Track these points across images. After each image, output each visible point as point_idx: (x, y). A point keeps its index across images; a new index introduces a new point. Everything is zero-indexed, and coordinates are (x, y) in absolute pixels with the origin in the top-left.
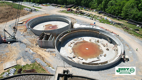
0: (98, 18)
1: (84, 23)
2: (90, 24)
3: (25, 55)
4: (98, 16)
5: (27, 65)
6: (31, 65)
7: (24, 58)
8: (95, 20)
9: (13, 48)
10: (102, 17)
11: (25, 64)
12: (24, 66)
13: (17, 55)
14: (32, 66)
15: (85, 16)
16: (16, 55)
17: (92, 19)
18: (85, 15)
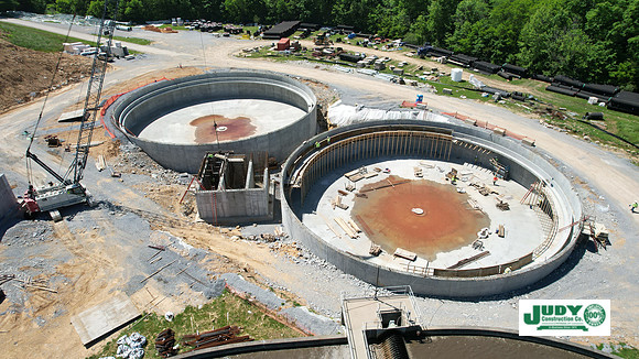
0: (423, 77)
1: (371, 99)
2: (400, 102)
3: (160, 265)
4: (421, 69)
5: (188, 309)
6: (206, 307)
7: (160, 280)
8: (413, 84)
9: (86, 237)
10: (436, 70)
11: (181, 310)
12: (178, 319)
13: (123, 269)
14: (215, 315)
15: (364, 70)
16: (117, 269)
17: (402, 82)
18: (363, 66)
